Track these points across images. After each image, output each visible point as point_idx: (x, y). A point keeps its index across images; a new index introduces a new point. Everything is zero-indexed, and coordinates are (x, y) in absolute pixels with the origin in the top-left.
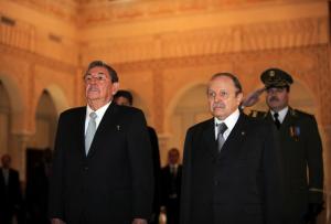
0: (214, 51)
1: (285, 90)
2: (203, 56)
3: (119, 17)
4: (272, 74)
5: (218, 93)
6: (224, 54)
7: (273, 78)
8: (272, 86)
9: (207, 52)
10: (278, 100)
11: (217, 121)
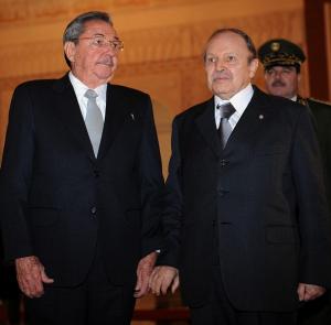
0: (158, 56)
1: (294, 69)
2: (144, 63)
3: (38, 16)
4: (275, 47)
5: (221, 57)
6: (169, 60)
7: (276, 53)
8: (276, 64)
9: (149, 58)
10: (284, 85)
11: (219, 101)
